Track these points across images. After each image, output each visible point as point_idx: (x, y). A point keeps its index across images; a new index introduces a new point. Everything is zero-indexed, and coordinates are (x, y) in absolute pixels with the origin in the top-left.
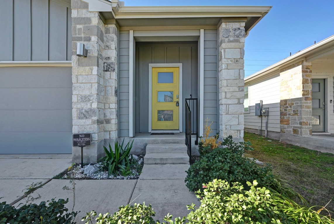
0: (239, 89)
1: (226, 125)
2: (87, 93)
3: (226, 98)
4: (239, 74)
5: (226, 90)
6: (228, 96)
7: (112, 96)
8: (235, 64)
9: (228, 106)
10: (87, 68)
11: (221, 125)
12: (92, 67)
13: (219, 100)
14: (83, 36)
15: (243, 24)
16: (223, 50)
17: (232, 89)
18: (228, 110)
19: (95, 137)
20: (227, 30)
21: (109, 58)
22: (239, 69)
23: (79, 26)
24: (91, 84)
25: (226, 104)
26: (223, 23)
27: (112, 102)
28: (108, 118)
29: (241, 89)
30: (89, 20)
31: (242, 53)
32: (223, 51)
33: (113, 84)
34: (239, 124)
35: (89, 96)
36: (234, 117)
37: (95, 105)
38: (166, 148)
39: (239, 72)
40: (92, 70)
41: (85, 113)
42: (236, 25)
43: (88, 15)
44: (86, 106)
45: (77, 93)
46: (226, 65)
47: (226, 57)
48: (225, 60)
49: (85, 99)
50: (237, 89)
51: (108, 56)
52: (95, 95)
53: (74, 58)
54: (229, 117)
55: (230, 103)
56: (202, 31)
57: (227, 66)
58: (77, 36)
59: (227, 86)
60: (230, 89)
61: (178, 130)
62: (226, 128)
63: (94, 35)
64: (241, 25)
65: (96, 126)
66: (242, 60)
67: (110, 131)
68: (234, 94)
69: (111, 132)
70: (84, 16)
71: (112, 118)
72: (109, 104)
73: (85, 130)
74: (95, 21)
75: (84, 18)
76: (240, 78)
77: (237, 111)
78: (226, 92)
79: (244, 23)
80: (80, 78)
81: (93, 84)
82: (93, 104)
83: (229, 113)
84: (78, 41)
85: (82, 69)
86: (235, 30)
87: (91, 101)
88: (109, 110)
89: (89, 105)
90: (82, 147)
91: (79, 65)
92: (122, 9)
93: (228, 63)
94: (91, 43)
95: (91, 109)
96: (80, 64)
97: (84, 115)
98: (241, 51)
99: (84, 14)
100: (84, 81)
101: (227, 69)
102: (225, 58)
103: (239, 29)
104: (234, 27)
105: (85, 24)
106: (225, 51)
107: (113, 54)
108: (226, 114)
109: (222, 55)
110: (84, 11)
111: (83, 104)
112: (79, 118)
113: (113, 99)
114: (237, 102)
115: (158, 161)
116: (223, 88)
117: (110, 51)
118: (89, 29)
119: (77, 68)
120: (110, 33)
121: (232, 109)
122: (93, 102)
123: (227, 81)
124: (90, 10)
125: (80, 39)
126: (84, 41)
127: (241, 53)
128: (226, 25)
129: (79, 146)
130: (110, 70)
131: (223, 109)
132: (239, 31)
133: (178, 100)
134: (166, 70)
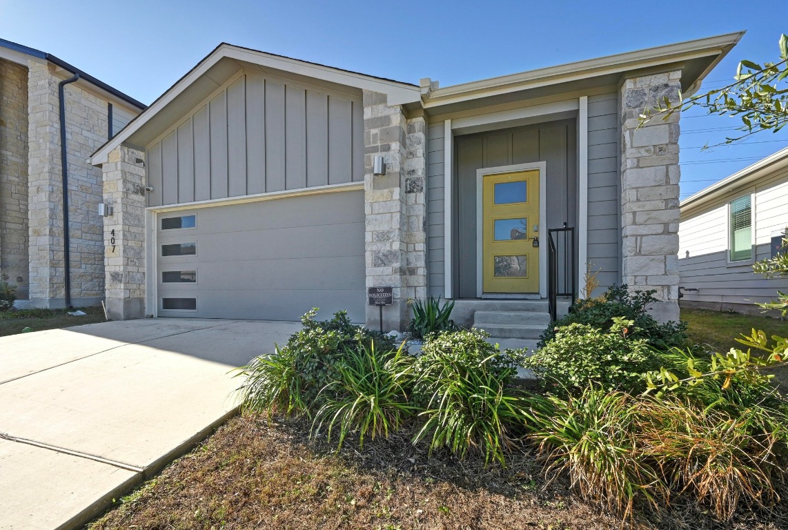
0: (666, 205)
1: (635, 276)
2: (385, 228)
3: (634, 223)
4: (667, 175)
5: (635, 209)
6: (639, 219)
7: (418, 230)
8: (655, 156)
9: (639, 238)
10: (386, 191)
11: (626, 275)
12: (392, 189)
13: (621, 229)
14: (379, 144)
15: (677, 75)
16: (628, 132)
17: (648, 206)
18: (640, 248)
19: (397, 293)
20: (639, 93)
21: (413, 171)
22: (667, 166)
23: (373, 131)
24: (390, 215)
25: (636, 236)
26: (628, 81)
27: (418, 240)
28: (412, 266)
29: (671, 205)
30: (387, 119)
31: (675, 133)
32: (627, 134)
33: (420, 211)
34: (665, 274)
35: (388, 232)
36: (653, 259)
37: (396, 246)
38: (509, 316)
39: (667, 172)
40: (392, 193)
41: (383, 258)
42: (659, 79)
43: (386, 112)
44: (385, 248)
45: (372, 229)
46: (635, 160)
47: (634, 145)
48: (634, 150)
49: (383, 237)
50: (662, 205)
51: (412, 169)
52: (397, 231)
53: (368, 178)
54: (641, 260)
55: (644, 233)
56: (584, 100)
57: (638, 161)
58: (372, 145)
59: (638, 200)
60: (643, 206)
61: (538, 293)
62: (635, 283)
63: (395, 141)
64: (671, 77)
65: (398, 276)
66: (674, 146)
67: (415, 287)
68: (654, 214)
69: (418, 289)
70: (380, 115)
71: (418, 266)
72: (414, 244)
73: (383, 282)
74: (397, 119)
75: (381, 118)
76: (667, 183)
77: (662, 248)
78: (634, 213)
79: (680, 72)
80: (376, 206)
81: (394, 215)
82: (393, 244)
83: (643, 253)
84: (372, 152)
85: (378, 192)
86: (657, 89)
87: (391, 240)
88: (414, 253)
89: (388, 245)
90: (381, 306)
91: (374, 188)
92: (436, 92)
93: (639, 155)
94: (391, 153)
95: (390, 252)
96: (376, 186)
97: (381, 260)
98: (670, 129)
99: (381, 111)
100: (381, 211)
101: (638, 167)
102: (632, 147)
103: (666, 85)
104: (652, 84)
105: (382, 126)
106: (632, 134)
107: (419, 164)
108: (635, 255)
109: (627, 142)
110: (381, 107)
111: (379, 245)
112: (375, 266)
113: (420, 235)
114: (661, 231)
115: (496, 334)
116: (627, 205)
117: (415, 160)
118: (387, 133)
119: (371, 192)
120: (414, 132)
121: (647, 244)
122: (393, 241)
123: (637, 191)
124: (389, 104)
125: (375, 150)
126: (381, 151)
127: (671, 133)
128: (635, 83)
129: (377, 305)
130: (415, 190)
131: (628, 245)
132: (667, 90)
133: (536, 235)
134: (510, 178)
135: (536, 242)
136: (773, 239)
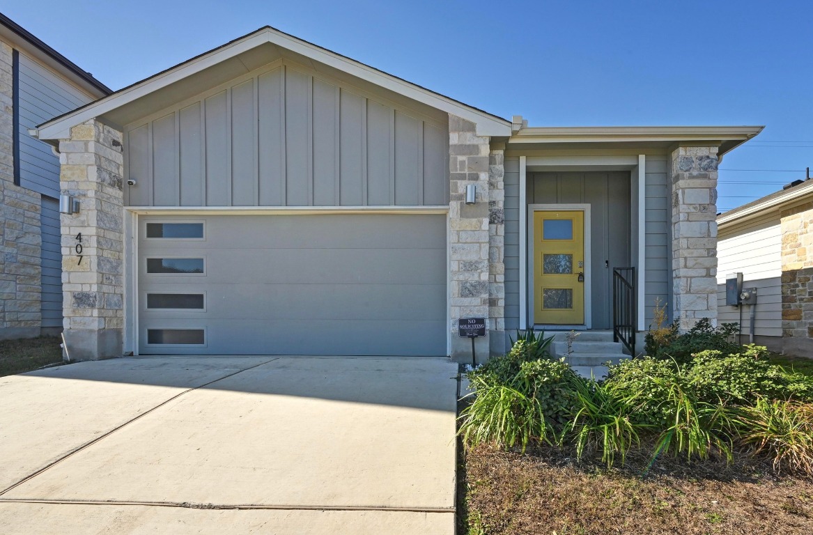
0: (708, 253)
1: (686, 311)
2: (473, 257)
3: (686, 266)
4: (709, 230)
5: (686, 255)
6: (690, 263)
7: (499, 262)
8: (700, 213)
9: (689, 279)
10: (474, 220)
11: (678, 310)
12: (481, 219)
13: (672, 271)
14: (466, 171)
15: (715, 150)
16: (681, 190)
17: (696, 253)
18: (690, 286)
19: (488, 325)
20: (688, 160)
21: (494, 202)
22: (709, 222)
23: (460, 158)
24: (478, 244)
25: (687, 277)
26: (681, 148)
27: (499, 272)
28: (493, 297)
29: (711, 253)
30: (475, 149)
31: (714, 196)
32: (680, 192)
33: (500, 242)
34: (708, 309)
35: (476, 262)
36: (700, 297)
37: (485, 277)
38: (587, 346)
39: (709, 227)
40: (481, 223)
41: (471, 289)
42: (703, 151)
43: (475, 141)
44: (473, 278)
45: (459, 259)
46: (686, 215)
47: (686, 202)
48: (685, 206)
49: (470, 266)
50: (705, 253)
51: (493, 200)
52: (486, 262)
53: (454, 206)
54: (691, 297)
55: (693, 275)
56: (642, 158)
57: (688, 216)
58: (459, 172)
59: (688, 248)
60: (692, 253)
61: (583, 324)
62: (686, 316)
63: (485, 171)
64: (711, 151)
65: (487, 307)
66: (713, 206)
67: (496, 318)
68: (700, 260)
69: (499, 320)
70: (468, 143)
71: (500, 297)
72: (495, 276)
73: (471, 313)
74: (485, 151)
75: (469, 146)
76: (709, 236)
77: (706, 288)
78: (686, 258)
79: (717, 148)
80: (463, 235)
81: (482, 245)
82: (482, 275)
83: (692, 291)
84: (459, 179)
85: (466, 222)
86: (701, 159)
87: (479, 270)
88: (495, 285)
89: (476, 275)
90: (473, 338)
91: (461, 216)
92: (524, 130)
93: (689, 211)
94: (479, 182)
95: (480, 283)
96: (463, 214)
97: (469, 291)
98: (710, 192)
99: (469, 139)
100: (469, 240)
101: (688, 220)
102: (684, 204)
103: (708, 157)
104: (698, 154)
105: (471, 154)
106: (683, 193)
107: (499, 196)
108: (686, 293)
109: (680, 199)
110: (469, 135)
111: (467, 274)
112: (462, 296)
113: (500, 267)
114: (704, 274)
115: (584, 362)
116: (681, 251)
117: (496, 191)
118: (476, 162)
119: (458, 220)
120: (495, 164)
121: (697, 284)
122: (482, 272)
123: (688, 240)
124: (478, 133)
125: (462, 177)
126: (469, 179)
127: (711, 196)
128: (686, 151)
129: (469, 337)
130: (496, 221)
131: (679, 285)
132: (708, 161)
133: (581, 270)
134: (558, 216)
135: (581, 277)
136: (727, 280)
